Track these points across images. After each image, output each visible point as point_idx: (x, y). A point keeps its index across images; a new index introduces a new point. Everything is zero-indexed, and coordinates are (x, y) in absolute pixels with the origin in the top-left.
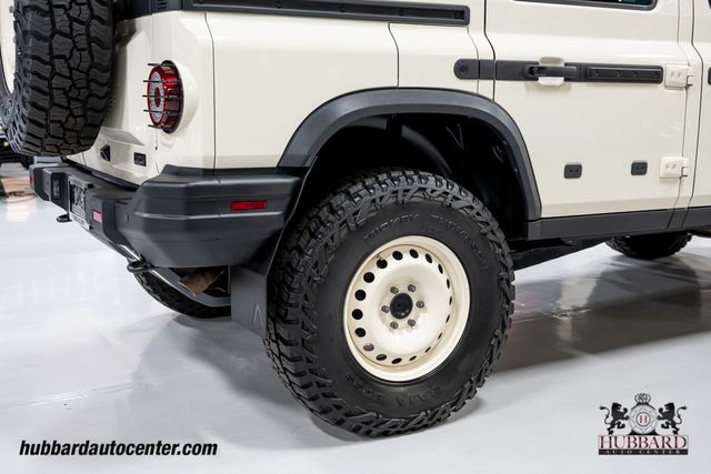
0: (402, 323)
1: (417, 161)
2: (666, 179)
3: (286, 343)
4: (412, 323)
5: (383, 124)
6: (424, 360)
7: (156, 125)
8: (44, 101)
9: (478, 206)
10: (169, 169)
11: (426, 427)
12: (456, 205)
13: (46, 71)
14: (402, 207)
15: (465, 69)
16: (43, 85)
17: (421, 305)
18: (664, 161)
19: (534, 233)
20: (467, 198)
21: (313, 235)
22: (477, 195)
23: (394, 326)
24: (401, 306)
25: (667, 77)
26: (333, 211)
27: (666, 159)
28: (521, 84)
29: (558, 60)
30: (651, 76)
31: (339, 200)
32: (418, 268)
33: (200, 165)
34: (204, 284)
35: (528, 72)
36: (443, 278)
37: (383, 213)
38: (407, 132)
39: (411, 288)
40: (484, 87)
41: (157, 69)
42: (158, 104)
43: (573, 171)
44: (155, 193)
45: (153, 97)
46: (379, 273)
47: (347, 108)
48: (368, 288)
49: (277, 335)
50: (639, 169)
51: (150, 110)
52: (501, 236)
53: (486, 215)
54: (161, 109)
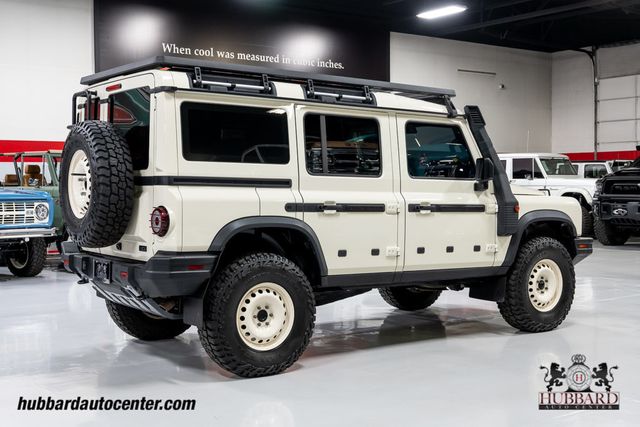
0: (263, 324)
1: (269, 249)
2: (389, 257)
3: (211, 330)
4: (267, 324)
5: (253, 232)
6: (273, 342)
7: (155, 233)
8: (103, 223)
9: (297, 269)
10: (159, 252)
11: (274, 374)
12: (287, 268)
13: (106, 210)
14: (262, 269)
15: (289, 207)
16: (104, 216)
17: (271, 315)
18: (387, 249)
19: (325, 283)
20: (292, 266)
21: (223, 281)
22: (297, 264)
23: (259, 325)
24: (262, 316)
25: (387, 209)
26: (232, 271)
27: (389, 248)
28: (316, 213)
29: (333, 202)
30: (380, 208)
31: (234, 266)
32: (269, 298)
33: (176, 250)
34: (171, 306)
35: (318, 208)
36: (282, 303)
37: (254, 272)
38: (264, 235)
39: (267, 307)
40: (299, 215)
41: (157, 209)
42: (157, 224)
43: (342, 253)
44: (155, 262)
45: (154, 221)
46: (252, 300)
47: (237, 225)
48: (247, 306)
49: (207, 327)
50: (375, 252)
51: (152, 227)
52: (308, 283)
53: (301, 274)
54: (159, 226)
